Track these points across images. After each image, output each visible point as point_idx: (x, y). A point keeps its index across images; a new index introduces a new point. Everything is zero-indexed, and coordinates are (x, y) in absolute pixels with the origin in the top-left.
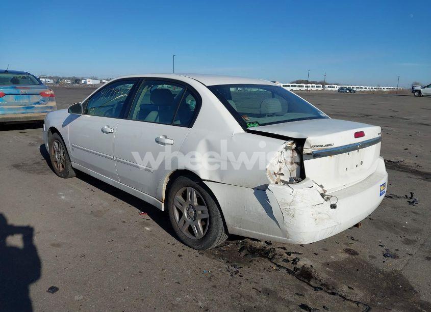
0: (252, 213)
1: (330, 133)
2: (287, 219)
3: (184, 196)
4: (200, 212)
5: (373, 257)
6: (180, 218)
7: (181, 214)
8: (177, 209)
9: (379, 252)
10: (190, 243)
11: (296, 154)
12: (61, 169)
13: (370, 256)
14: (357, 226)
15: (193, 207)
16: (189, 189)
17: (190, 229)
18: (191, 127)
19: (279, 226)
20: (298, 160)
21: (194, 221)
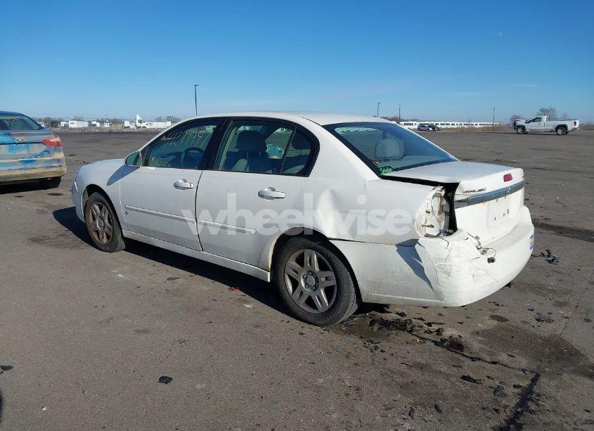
0: (395, 274)
1: (479, 177)
2: (442, 277)
3: (300, 261)
4: (323, 279)
5: (525, 323)
6: (294, 289)
7: (295, 284)
8: (291, 278)
9: (531, 317)
10: (310, 319)
11: (444, 202)
12: (105, 241)
13: (522, 322)
14: (509, 285)
15: (313, 273)
16: (307, 252)
17: (310, 302)
18: (308, 176)
19: (431, 287)
20: (447, 209)
21: (315, 290)
